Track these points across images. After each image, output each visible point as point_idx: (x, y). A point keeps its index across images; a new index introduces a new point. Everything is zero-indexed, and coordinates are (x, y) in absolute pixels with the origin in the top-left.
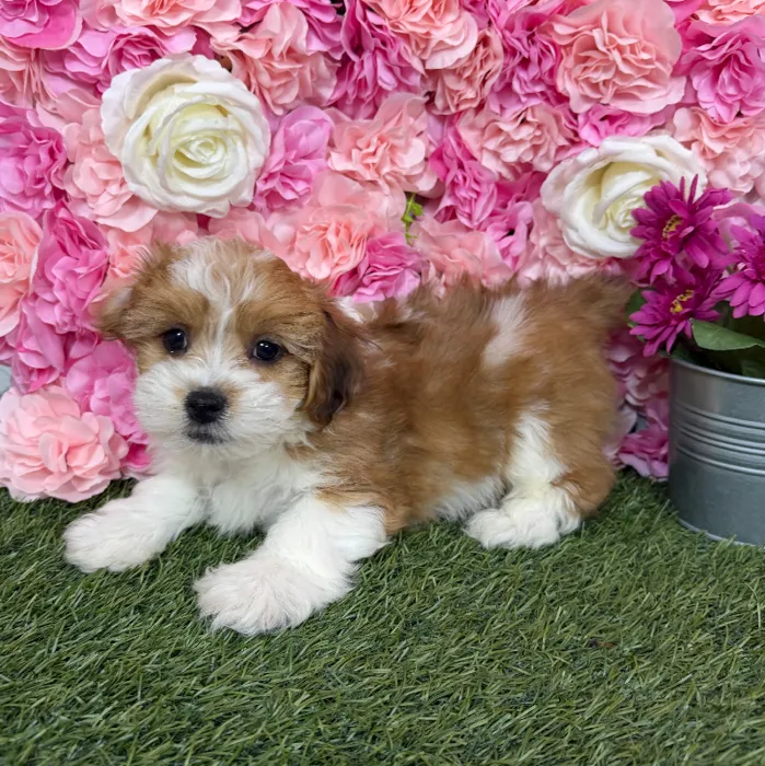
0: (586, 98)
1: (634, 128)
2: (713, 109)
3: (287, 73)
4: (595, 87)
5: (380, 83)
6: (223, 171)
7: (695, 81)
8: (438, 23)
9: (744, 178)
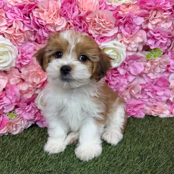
0: (96, 34)
1: (107, 40)
2: (125, 33)
3: (20, 36)
4: (98, 31)
5: (44, 35)
6: (6, 60)
7: (120, 27)
8: (56, 20)
9: (135, 47)
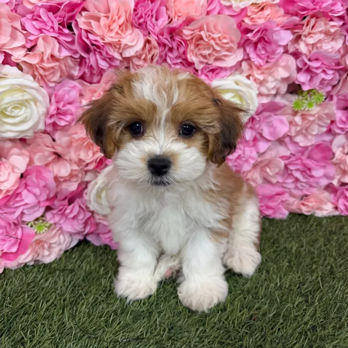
0: (201, 62)
1: (223, 74)
2: (256, 61)
3: (53, 68)
4: (205, 57)
5: (100, 66)
6: (26, 117)
7: (248, 49)
8: (123, 35)
9: (273, 88)
